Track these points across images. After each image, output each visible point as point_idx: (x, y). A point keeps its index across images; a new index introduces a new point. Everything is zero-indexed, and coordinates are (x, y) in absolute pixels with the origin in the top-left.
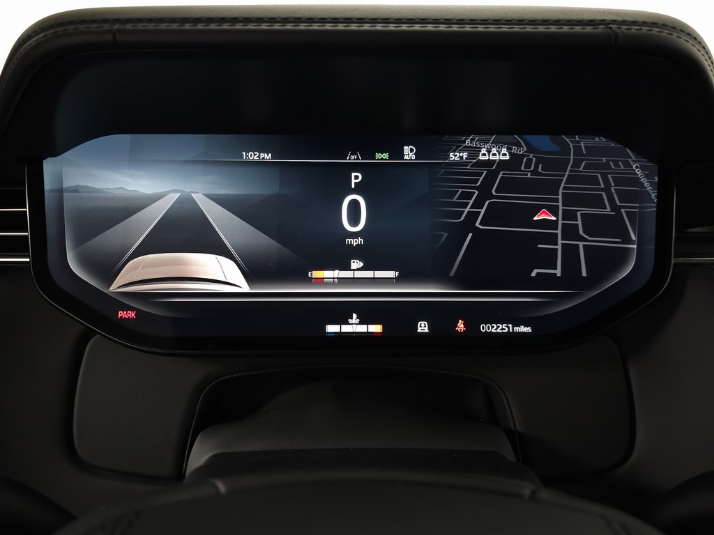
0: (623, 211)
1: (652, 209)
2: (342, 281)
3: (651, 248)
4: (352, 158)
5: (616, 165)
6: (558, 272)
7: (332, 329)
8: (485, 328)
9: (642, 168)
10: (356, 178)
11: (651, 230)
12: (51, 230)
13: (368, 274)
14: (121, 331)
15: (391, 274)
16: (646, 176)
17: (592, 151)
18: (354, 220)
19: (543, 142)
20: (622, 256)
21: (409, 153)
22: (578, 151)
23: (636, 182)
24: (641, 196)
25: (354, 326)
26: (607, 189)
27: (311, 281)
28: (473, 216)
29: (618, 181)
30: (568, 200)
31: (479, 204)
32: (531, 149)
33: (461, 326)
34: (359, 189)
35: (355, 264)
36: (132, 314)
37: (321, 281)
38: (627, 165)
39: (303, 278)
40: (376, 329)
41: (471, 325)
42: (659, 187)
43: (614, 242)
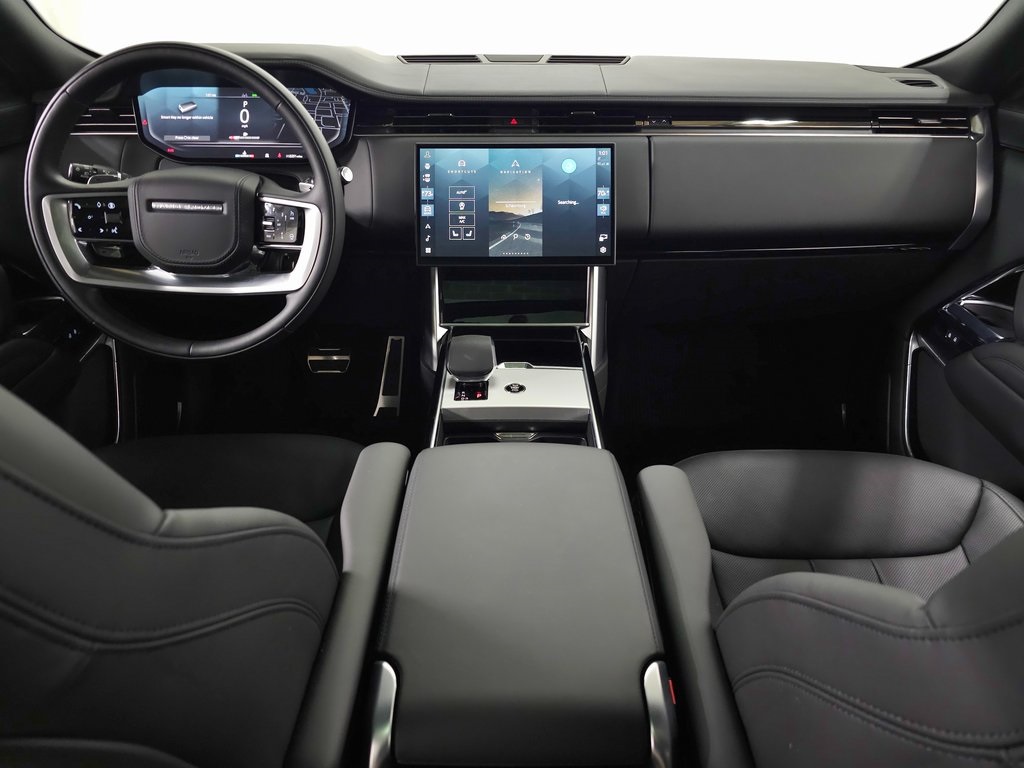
0: (337, 116)
1: (347, 115)
2: (241, 140)
3: (345, 130)
4: (244, 96)
5: (336, 99)
7: (237, 156)
8: (287, 156)
9: (345, 100)
10: (245, 103)
11: (346, 123)
12: (143, 121)
13: (250, 138)
14: (170, 156)
15: (258, 138)
16: (347, 104)
17: (328, 94)
18: (245, 119)
19: (311, 91)
20: (335, 132)
22: (323, 94)
23: (343, 106)
24: (344, 111)
25: (245, 155)
26: (332, 108)
27: (230, 140)
29: (336, 106)
30: (318, 112)
32: (307, 93)
33: (280, 156)
34: (246, 107)
35: (245, 134)
36: (172, 151)
37: (233, 140)
38: (340, 99)
39: (227, 139)
40: (252, 156)
41: (283, 155)
42: (351, 108)
43: (332, 128)
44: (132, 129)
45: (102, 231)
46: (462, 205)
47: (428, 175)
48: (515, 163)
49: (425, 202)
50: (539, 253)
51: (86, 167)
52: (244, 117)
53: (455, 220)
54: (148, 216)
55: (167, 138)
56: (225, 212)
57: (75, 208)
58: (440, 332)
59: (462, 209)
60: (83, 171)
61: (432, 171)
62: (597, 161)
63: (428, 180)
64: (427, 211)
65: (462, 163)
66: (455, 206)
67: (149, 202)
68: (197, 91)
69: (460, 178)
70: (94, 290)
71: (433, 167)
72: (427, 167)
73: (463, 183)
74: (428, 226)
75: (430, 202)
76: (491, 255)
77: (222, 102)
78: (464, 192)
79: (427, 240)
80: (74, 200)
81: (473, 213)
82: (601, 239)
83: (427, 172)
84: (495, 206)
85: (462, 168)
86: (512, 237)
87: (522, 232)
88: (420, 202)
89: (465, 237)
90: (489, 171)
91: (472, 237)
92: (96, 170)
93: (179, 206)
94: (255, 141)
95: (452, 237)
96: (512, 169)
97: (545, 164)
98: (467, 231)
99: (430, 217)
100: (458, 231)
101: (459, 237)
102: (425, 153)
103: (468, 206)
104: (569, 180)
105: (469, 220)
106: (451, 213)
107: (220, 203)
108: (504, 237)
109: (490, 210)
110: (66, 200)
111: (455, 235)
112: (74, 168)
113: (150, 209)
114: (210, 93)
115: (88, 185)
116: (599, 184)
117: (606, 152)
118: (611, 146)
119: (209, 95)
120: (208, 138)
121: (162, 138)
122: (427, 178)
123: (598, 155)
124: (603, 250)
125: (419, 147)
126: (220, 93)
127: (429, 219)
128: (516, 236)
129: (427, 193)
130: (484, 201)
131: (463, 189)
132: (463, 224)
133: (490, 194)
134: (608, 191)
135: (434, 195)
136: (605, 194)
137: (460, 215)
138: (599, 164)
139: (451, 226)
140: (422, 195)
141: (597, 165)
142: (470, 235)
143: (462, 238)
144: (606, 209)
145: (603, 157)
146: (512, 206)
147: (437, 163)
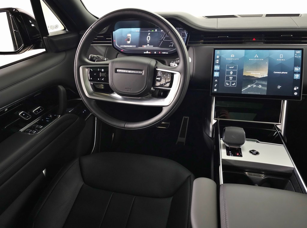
1: (186, 38)
2: (146, 47)
4: (149, 31)
6: (172, 46)
7: (145, 53)
8: (162, 53)
9: (186, 32)
10: (149, 34)
12: (114, 41)
13: (150, 46)
21: (156, 30)
23: (185, 34)
25: (147, 52)
28: (163, 39)
31: (164, 37)
33: (160, 53)
34: (149, 35)
35: (148, 45)
36: (122, 51)
37: (144, 47)
38: (184, 32)
39: (142, 46)
40: (150, 53)
41: (161, 52)
42: (188, 35)
44: (110, 43)
45: (99, 79)
46: (231, 73)
47: (218, 60)
48: (256, 56)
49: (216, 71)
50: (265, 93)
51: (95, 56)
52: (148, 39)
53: (228, 78)
54: (115, 74)
55: (121, 46)
56: (143, 74)
57: (90, 71)
58: (214, 121)
59: (231, 74)
60: (94, 57)
61: (220, 59)
62: (295, 56)
63: (218, 62)
64: (216, 74)
65: (232, 56)
66: (228, 73)
67: (116, 69)
68: (133, 30)
69: (231, 62)
70: (94, 101)
71: (220, 57)
72: (218, 57)
73: (232, 63)
74: (216, 81)
75: (218, 71)
76: (242, 93)
77: (141, 33)
78: (233, 67)
79: (215, 86)
80: (90, 68)
81: (236, 76)
82: (295, 89)
84: (246, 74)
85: (233, 58)
86: (253, 86)
87: (257, 84)
88: (213, 71)
89: (232, 85)
90: (245, 59)
91: (235, 85)
92: (98, 57)
93: (127, 71)
94: (152, 47)
95: (226, 85)
96: (255, 58)
97: (270, 56)
98: (233, 83)
100: (229, 83)
101: (229, 85)
102: (217, 52)
103: (234, 73)
104: (281, 63)
105: (234, 78)
106: (226, 75)
107: (142, 70)
108: (249, 86)
109: (244, 75)
110: (88, 68)
111: (227, 84)
112: (91, 56)
113: (116, 72)
114: (138, 30)
115: (95, 63)
116: (295, 65)
117: (299, 52)
118: (302, 49)
119: (137, 31)
120: (135, 46)
121: (120, 46)
122: (217, 62)
123: (295, 53)
124: (296, 94)
125: (215, 49)
126: (141, 30)
127: (217, 78)
128: (255, 86)
129: (217, 67)
130: (241, 71)
131: (232, 66)
132: (231, 80)
133: (244, 68)
134: (300, 69)
135: (220, 68)
136: (298, 70)
137: (230, 77)
138: (296, 57)
139: (226, 81)
140: (215, 68)
141: (295, 57)
142: (234, 84)
143: (230, 86)
144: (298, 76)
145: (297, 54)
146: (254, 73)
147: (222, 56)
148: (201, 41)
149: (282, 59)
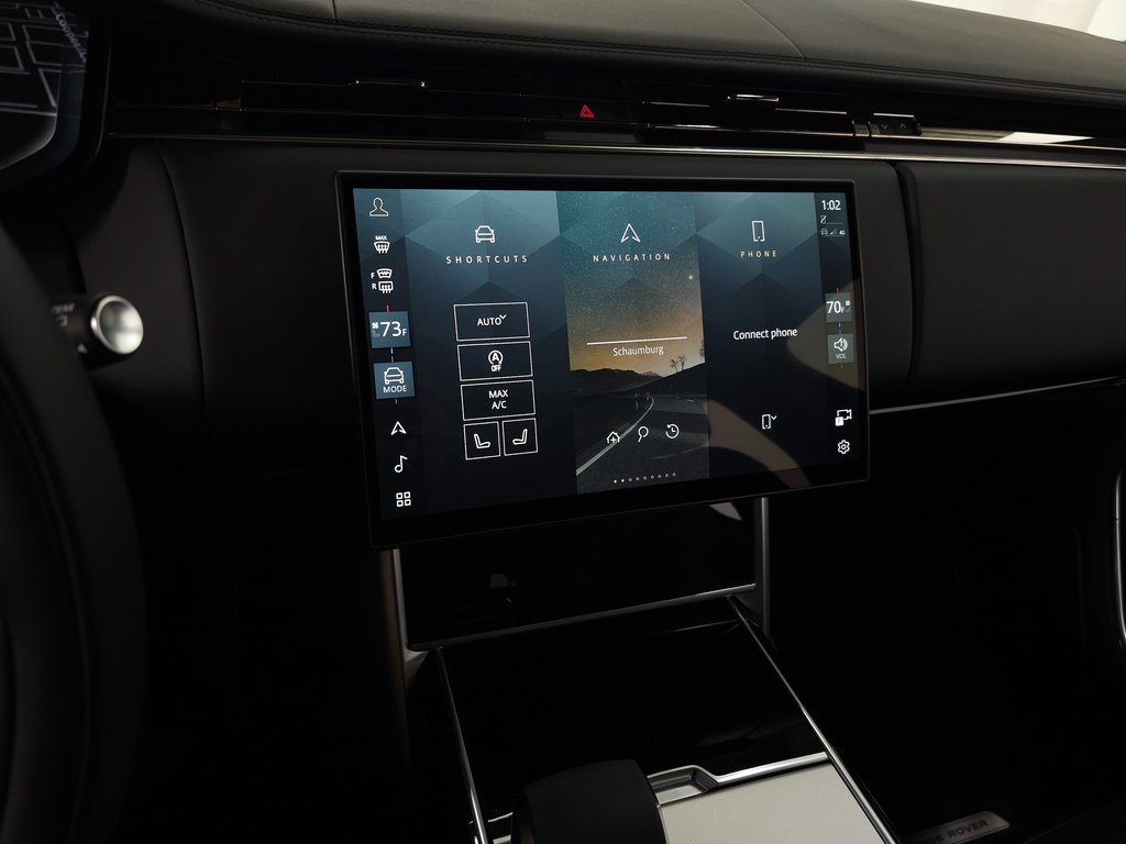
0: (41, 71)
1: (79, 70)
3: (76, 117)
5: (34, 13)
9: (68, 19)
11: (77, 95)
16: (73, 30)
20: (39, 125)
23: (60, 36)
24: (65, 55)
26: (21, 42)
29: (34, 34)
42: (90, 45)
43: (28, 109)
46: (496, 359)
47: (385, 273)
49: (385, 356)
53: (479, 402)
61: (397, 258)
62: (820, 226)
63: (387, 289)
64: (393, 380)
65: (484, 235)
66: (478, 364)
69: (483, 280)
71: (398, 246)
72: (382, 245)
73: (493, 288)
74: (398, 428)
75: (399, 354)
76: (581, 489)
78: (499, 320)
79: (399, 468)
81: (528, 378)
82: (839, 422)
83: (383, 261)
84: (581, 361)
85: (488, 248)
86: (634, 435)
87: (656, 422)
88: (368, 356)
89: (511, 448)
90: (560, 257)
91: (530, 445)
95: (473, 451)
96: (623, 249)
97: (705, 233)
98: (514, 430)
99: (403, 399)
100: (488, 433)
101: (493, 450)
102: (374, 205)
103: (514, 360)
105: (518, 400)
106: (465, 383)
108: (614, 438)
109: (574, 367)
111: (480, 445)
116: (830, 287)
117: (834, 204)
118: (845, 189)
122: (384, 281)
123: (820, 211)
124: (844, 447)
125: (351, 182)
127: (400, 407)
128: (644, 432)
129: (388, 328)
130: (554, 344)
131: (495, 312)
132: (501, 411)
133: (570, 324)
134: (848, 303)
135: (411, 332)
136: (841, 309)
137: (493, 388)
138: (824, 232)
139: (468, 422)
140: (374, 334)
141: (819, 233)
142: (523, 441)
143: (502, 452)
144: (845, 347)
145: (831, 215)
146: (631, 352)
147: (410, 236)
148: (221, 105)
149: (762, 247)
